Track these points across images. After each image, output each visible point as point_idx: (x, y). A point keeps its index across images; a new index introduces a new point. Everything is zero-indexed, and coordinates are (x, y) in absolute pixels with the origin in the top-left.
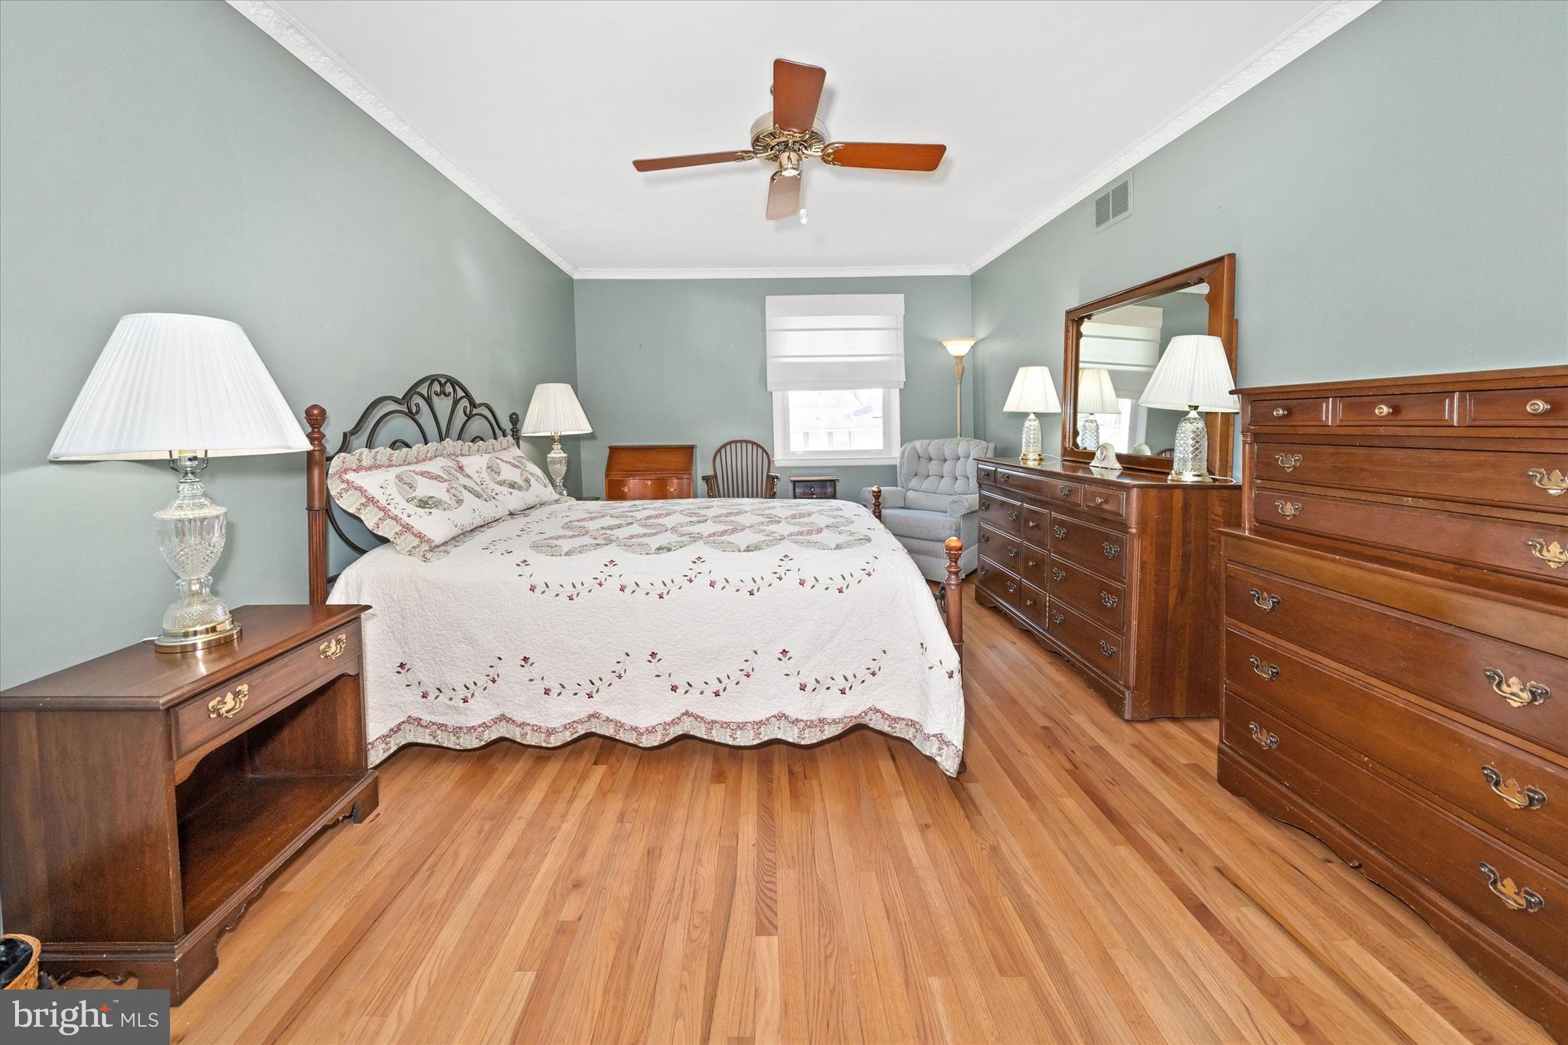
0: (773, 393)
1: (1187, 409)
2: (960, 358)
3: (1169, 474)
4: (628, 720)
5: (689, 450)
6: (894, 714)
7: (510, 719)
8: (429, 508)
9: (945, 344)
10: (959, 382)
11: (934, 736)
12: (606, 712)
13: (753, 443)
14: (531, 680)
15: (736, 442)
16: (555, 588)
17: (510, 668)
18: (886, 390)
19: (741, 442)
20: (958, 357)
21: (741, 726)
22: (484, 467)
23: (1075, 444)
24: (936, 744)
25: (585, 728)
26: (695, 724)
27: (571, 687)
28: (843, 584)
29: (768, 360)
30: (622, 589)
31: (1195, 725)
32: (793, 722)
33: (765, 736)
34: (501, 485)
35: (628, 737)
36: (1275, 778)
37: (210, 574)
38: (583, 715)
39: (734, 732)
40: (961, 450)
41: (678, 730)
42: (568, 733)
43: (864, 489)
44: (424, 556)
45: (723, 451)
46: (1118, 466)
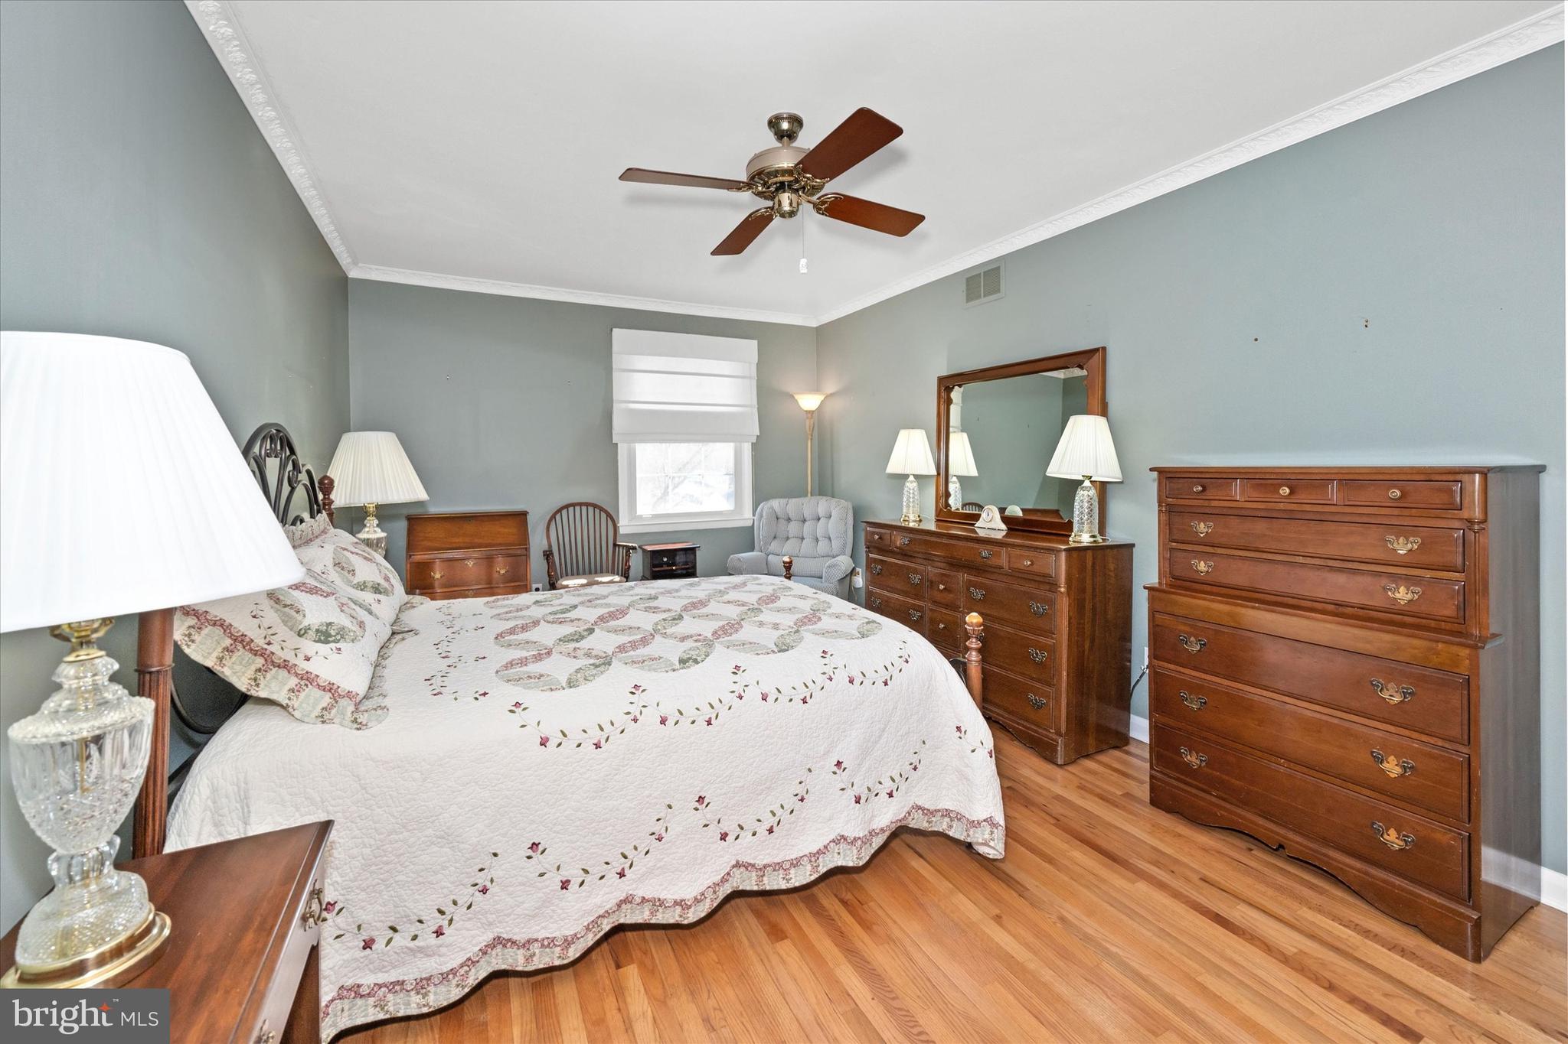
0: (619, 445)
1: (1082, 478)
2: (811, 412)
3: (1070, 536)
4: (670, 895)
5: (521, 517)
6: (932, 808)
7: (509, 940)
8: (334, 642)
9: (796, 397)
10: (810, 437)
11: (984, 821)
12: (641, 892)
13: (595, 506)
14: (541, 875)
15: (574, 505)
16: (575, 736)
17: (512, 866)
18: (738, 444)
19: (581, 504)
20: (810, 412)
21: (795, 863)
22: (330, 564)
23: (947, 505)
24: (988, 829)
25: (612, 921)
26: (746, 874)
27: (596, 870)
28: (886, 676)
29: (615, 406)
30: (663, 721)
31: (1102, 757)
32: (852, 843)
33: (823, 866)
34: (362, 590)
35: (667, 916)
36: (1204, 791)
37: (117, 833)
38: (610, 904)
39: (788, 871)
40: (821, 510)
41: (727, 889)
42: (590, 935)
43: (732, 556)
44: (355, 721)
45: (558, 517)
46: (1003, 527)
